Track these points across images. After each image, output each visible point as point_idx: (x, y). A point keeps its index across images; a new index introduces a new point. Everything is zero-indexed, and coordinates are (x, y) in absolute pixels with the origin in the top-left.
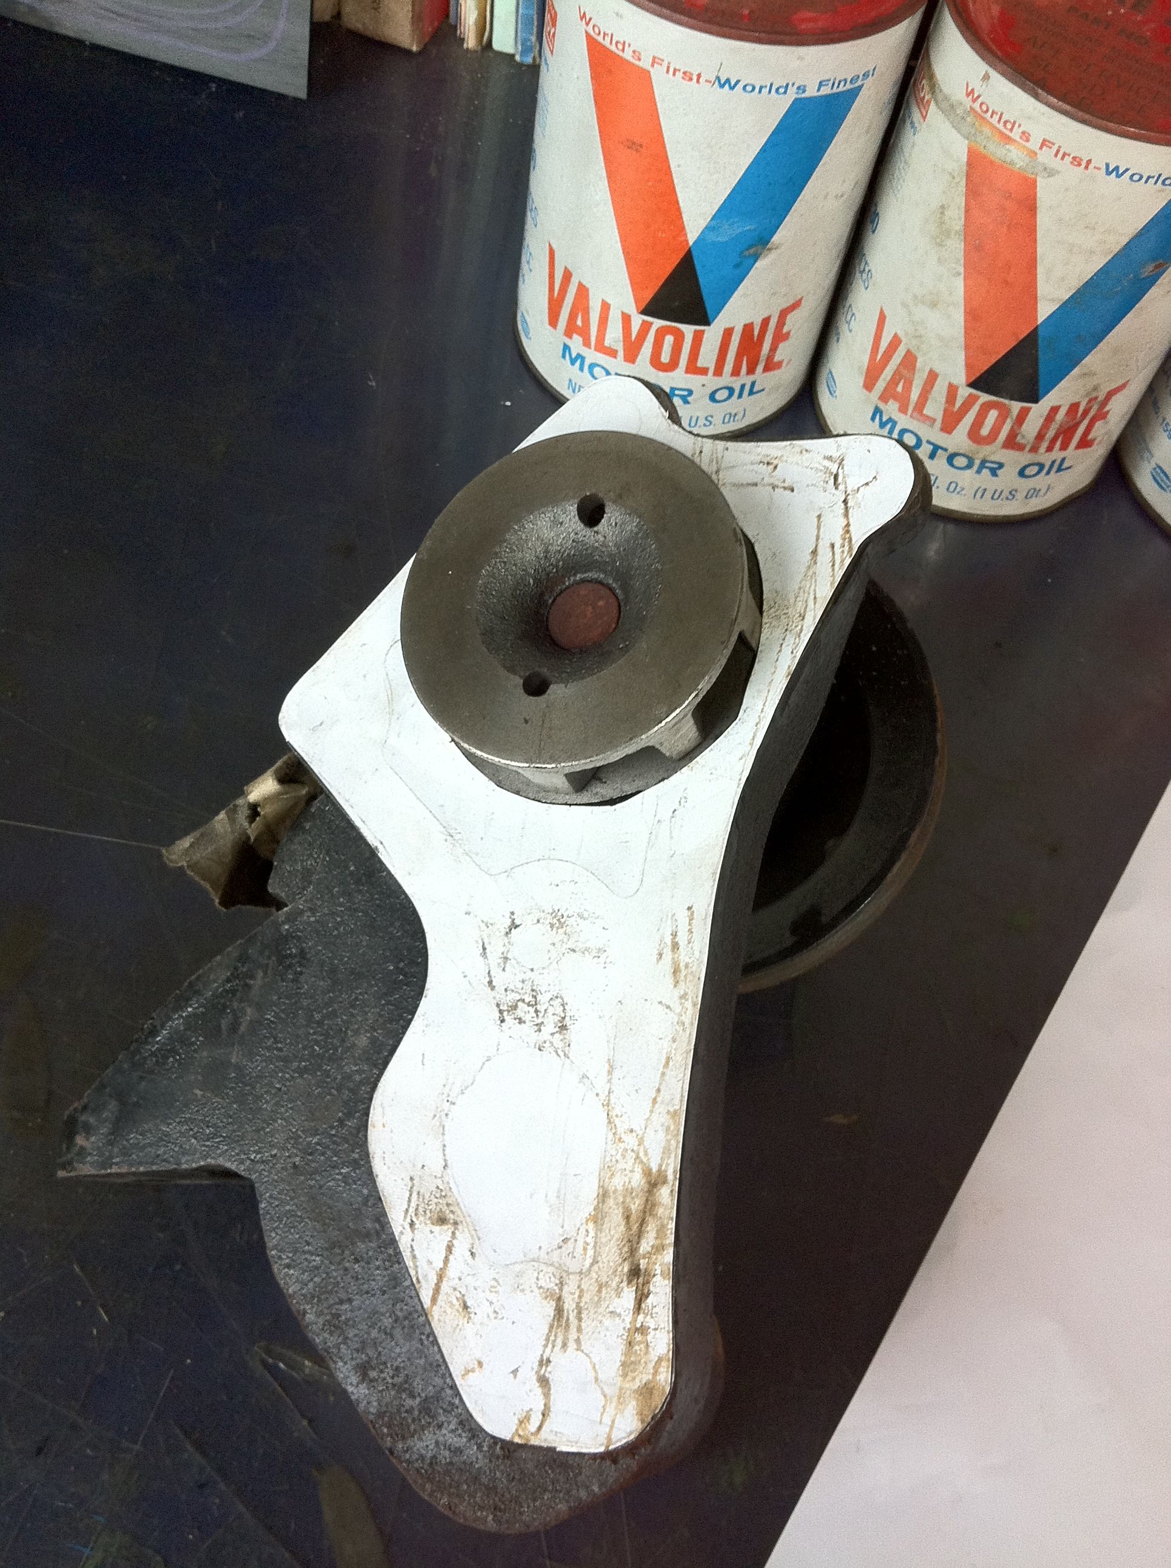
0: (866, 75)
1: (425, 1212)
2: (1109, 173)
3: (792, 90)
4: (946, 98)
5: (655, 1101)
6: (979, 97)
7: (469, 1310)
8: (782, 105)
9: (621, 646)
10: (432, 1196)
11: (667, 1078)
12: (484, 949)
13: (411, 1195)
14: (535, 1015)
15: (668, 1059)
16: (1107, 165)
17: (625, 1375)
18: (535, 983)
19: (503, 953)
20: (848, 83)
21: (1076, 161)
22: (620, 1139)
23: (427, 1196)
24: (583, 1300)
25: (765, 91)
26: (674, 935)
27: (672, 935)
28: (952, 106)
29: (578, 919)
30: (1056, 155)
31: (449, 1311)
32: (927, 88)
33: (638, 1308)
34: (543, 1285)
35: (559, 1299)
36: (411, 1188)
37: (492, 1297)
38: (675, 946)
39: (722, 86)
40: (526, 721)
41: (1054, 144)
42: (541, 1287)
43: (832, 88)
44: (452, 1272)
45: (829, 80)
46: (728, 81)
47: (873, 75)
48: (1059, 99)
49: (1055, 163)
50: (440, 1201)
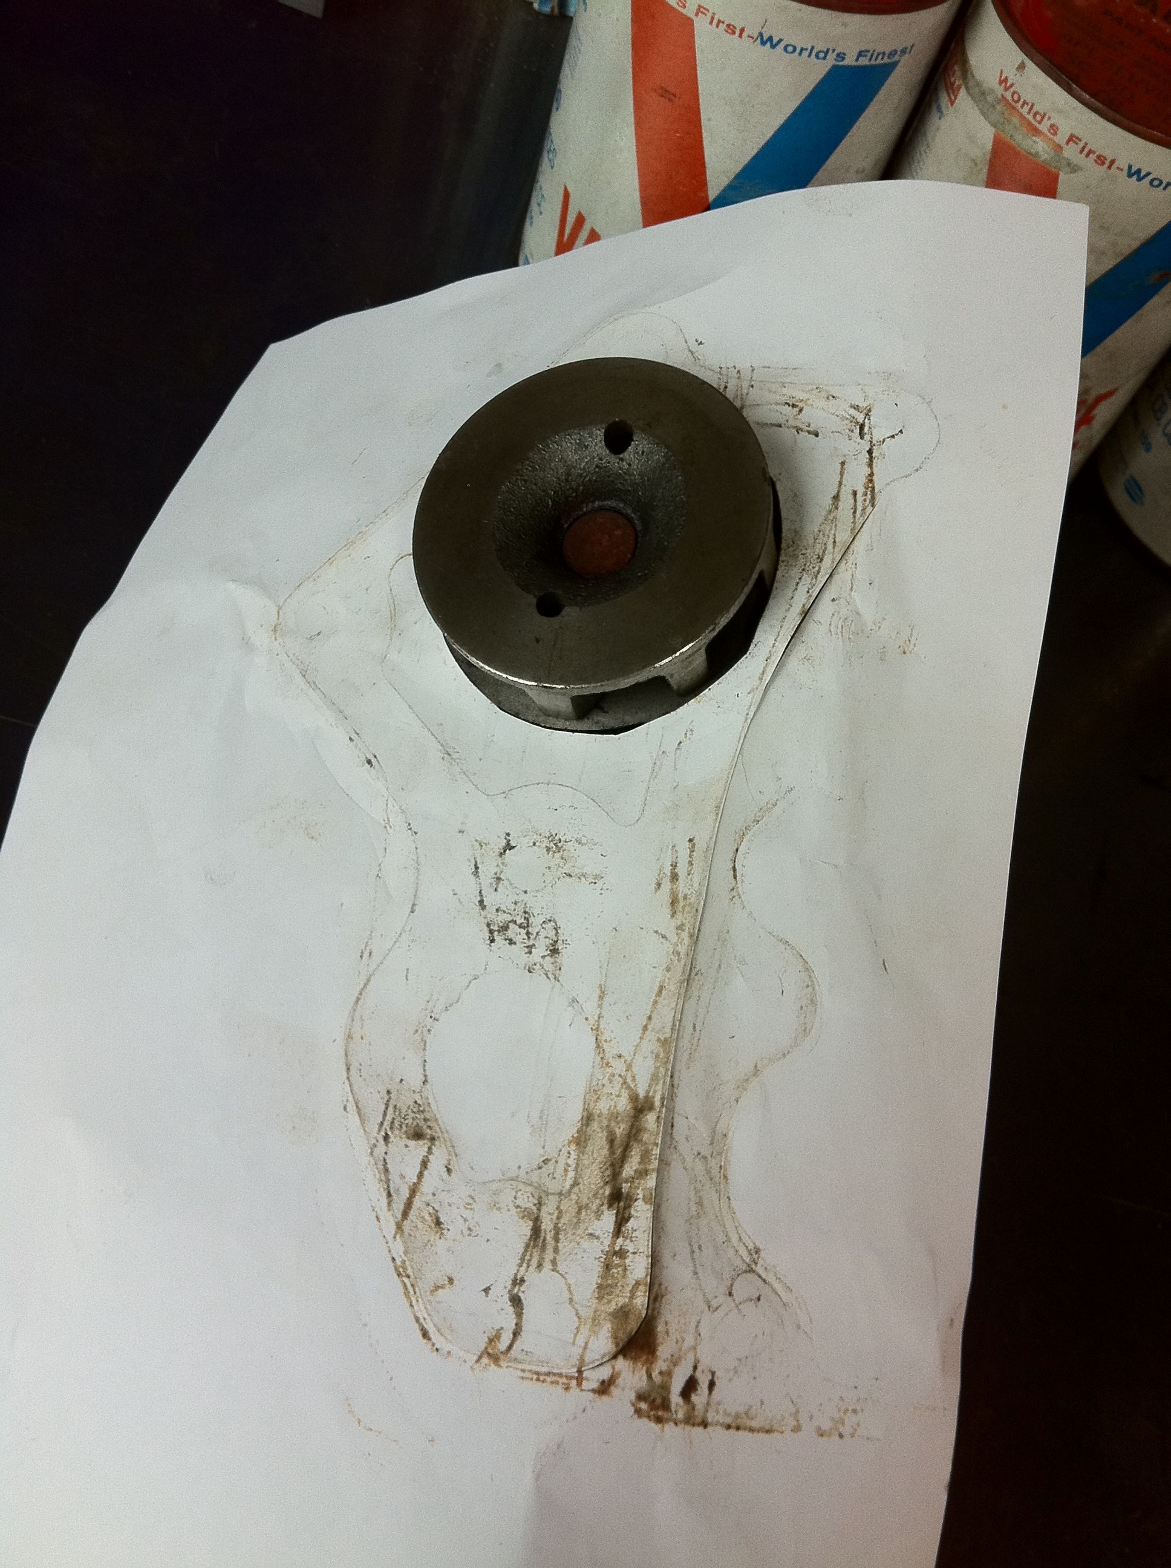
0: (904, 51)
1: (401, 1126)
2: (1130, 175)
3: (831, 56)
4: (978, 84)
5: (645, 1028)
6: (1012, 85)
7: (442, 1226)
8: (820, 69)
9: (639, 574)
10: (410, 1110)
11: (659, 1006)
12: (477, 868)
13: (387, 1108)
14: (526, 937)
15: (661, 988)
16: (1130, 167)
17: (600, 1298)
18: (528, 906)
19: (496, 874)
20: (886, 58)
21: (1101, 160)
22: (607, 1064)
23: (404, 1111)
24: (562, 1221)
25: (805, 54)
26: (674, 866)
27: (672, 865)
28: (983, 93)
29: (577, 845)
30: (1081, 152)
31: (420, 1225)
32: (958, 73)
33: (618, 1232)
34: (521, 1204)
35: (537, 1221)
36: (388, 1101)
37: (467, 1214)
38: (674, 877)
39: (763, 43)
40: (538, 641)
41: (1080, 140)
42: (518, 1207)
43: (870, 60)
44: (426, 1187)
45: (868, 51)
46: (770, 39)
47: (910, 52)
48: (1092, 96)
49: (1079, 159)
50: (418, 1116)
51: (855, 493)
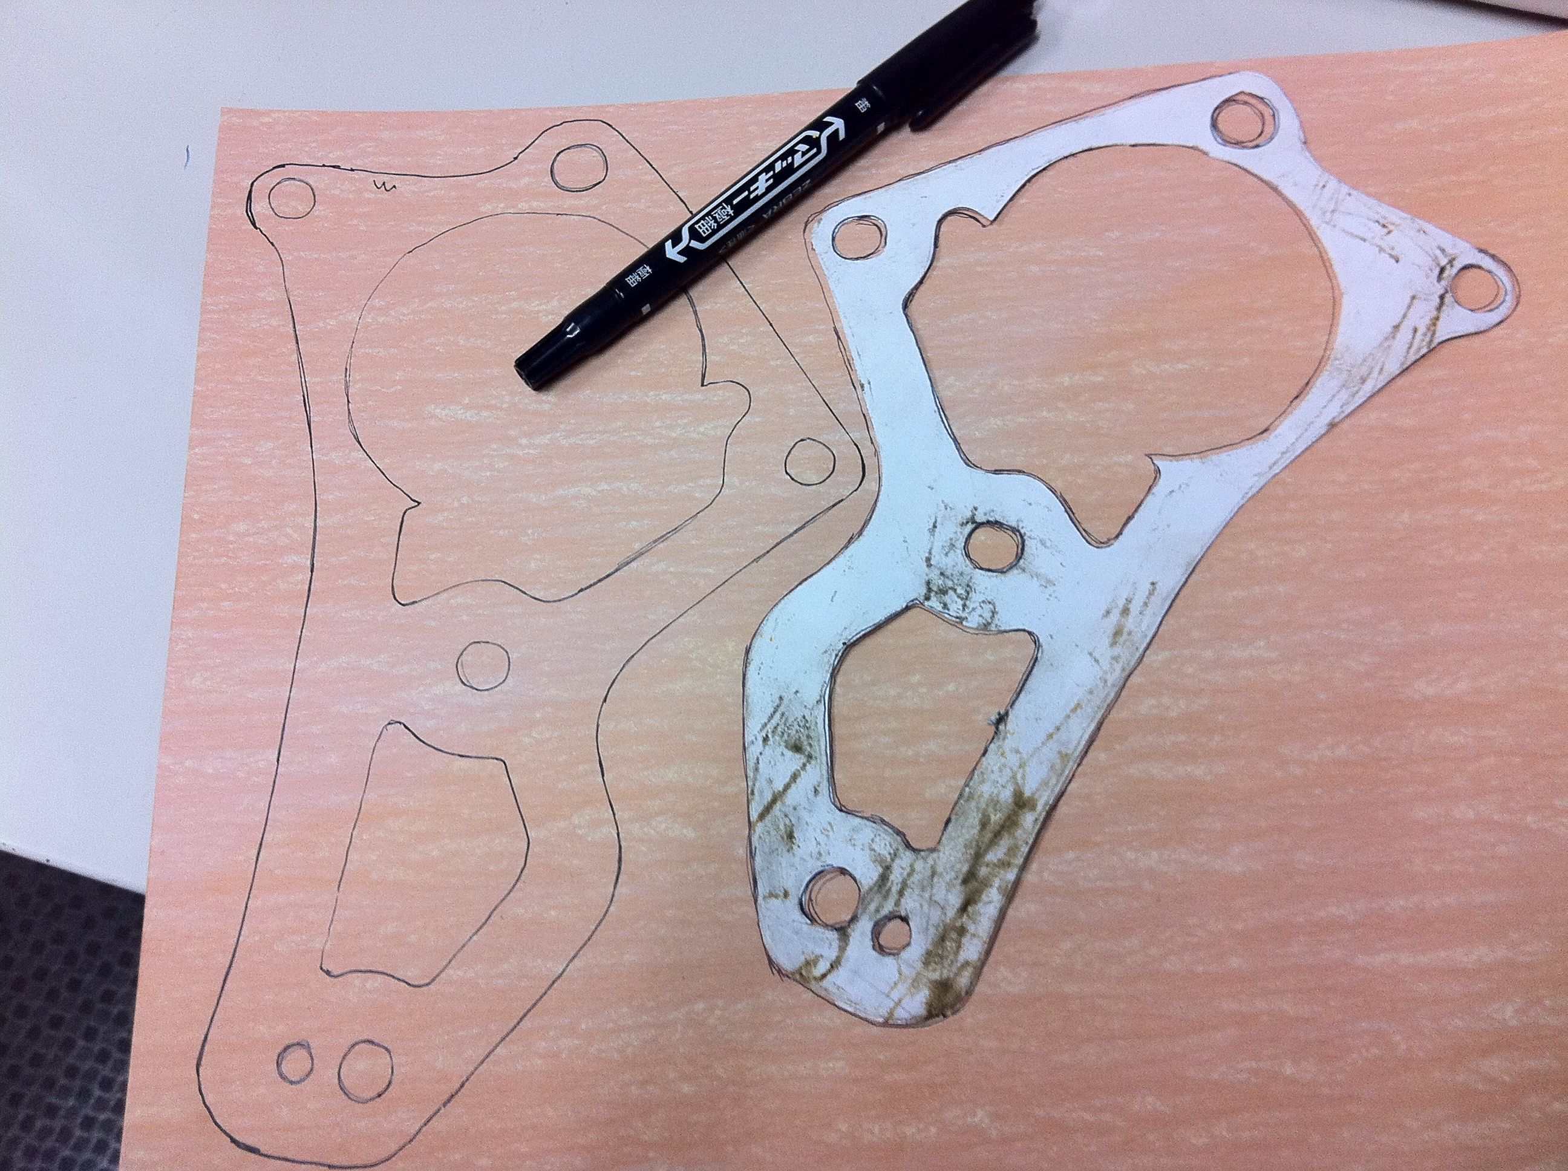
1: (783, 733)
5: (1050, 736)
7: (794, 840)
10: (796, 723)
11: (1071, 721)
12: (935, 526)
13: (774, 712)
14: (961, 608)
15: (1078, 706)
17: (926, 963)
18: (973, 581)
19: (951, 539)
22: (1002, 754)
23: (791, 719)
24: (912, 879)
26: (1129, 601)
27: (1126, 599)
29: (1039, 545)
31: (773, 833)
33: (963, 909)
34: (876, 848)
35: (888, 868)
36: (778, 706)
37: (822, 839)
38: (1125, 611)
42: (873, 850)
44: (791, 798)
50: (802, 730)
51: (1415, 330)
